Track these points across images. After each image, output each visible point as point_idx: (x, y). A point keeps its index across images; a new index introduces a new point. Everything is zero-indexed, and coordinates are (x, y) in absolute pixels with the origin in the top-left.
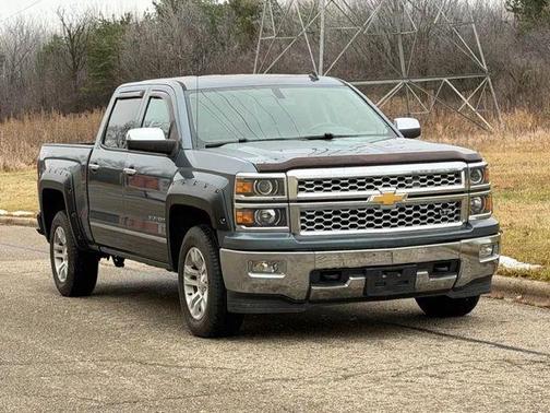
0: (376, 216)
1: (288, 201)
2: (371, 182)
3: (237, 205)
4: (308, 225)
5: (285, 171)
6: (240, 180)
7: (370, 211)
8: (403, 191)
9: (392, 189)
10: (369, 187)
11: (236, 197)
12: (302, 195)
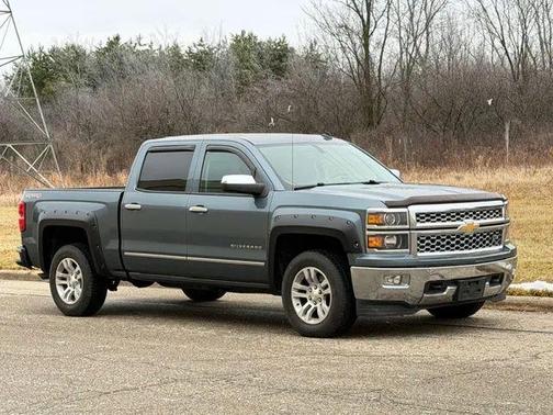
0: (461, 240)
1: (409, 230)
2: (459, 215)
3: (367, 232)
4: (421, 248)
5: (406, 206)
6: (370, 214)
7: (458, 237)
8: (477, 222)
9: (471, 220)
10: (458, 219)
11: (368, 226)
12: (419, 225)
